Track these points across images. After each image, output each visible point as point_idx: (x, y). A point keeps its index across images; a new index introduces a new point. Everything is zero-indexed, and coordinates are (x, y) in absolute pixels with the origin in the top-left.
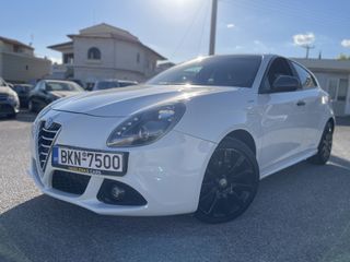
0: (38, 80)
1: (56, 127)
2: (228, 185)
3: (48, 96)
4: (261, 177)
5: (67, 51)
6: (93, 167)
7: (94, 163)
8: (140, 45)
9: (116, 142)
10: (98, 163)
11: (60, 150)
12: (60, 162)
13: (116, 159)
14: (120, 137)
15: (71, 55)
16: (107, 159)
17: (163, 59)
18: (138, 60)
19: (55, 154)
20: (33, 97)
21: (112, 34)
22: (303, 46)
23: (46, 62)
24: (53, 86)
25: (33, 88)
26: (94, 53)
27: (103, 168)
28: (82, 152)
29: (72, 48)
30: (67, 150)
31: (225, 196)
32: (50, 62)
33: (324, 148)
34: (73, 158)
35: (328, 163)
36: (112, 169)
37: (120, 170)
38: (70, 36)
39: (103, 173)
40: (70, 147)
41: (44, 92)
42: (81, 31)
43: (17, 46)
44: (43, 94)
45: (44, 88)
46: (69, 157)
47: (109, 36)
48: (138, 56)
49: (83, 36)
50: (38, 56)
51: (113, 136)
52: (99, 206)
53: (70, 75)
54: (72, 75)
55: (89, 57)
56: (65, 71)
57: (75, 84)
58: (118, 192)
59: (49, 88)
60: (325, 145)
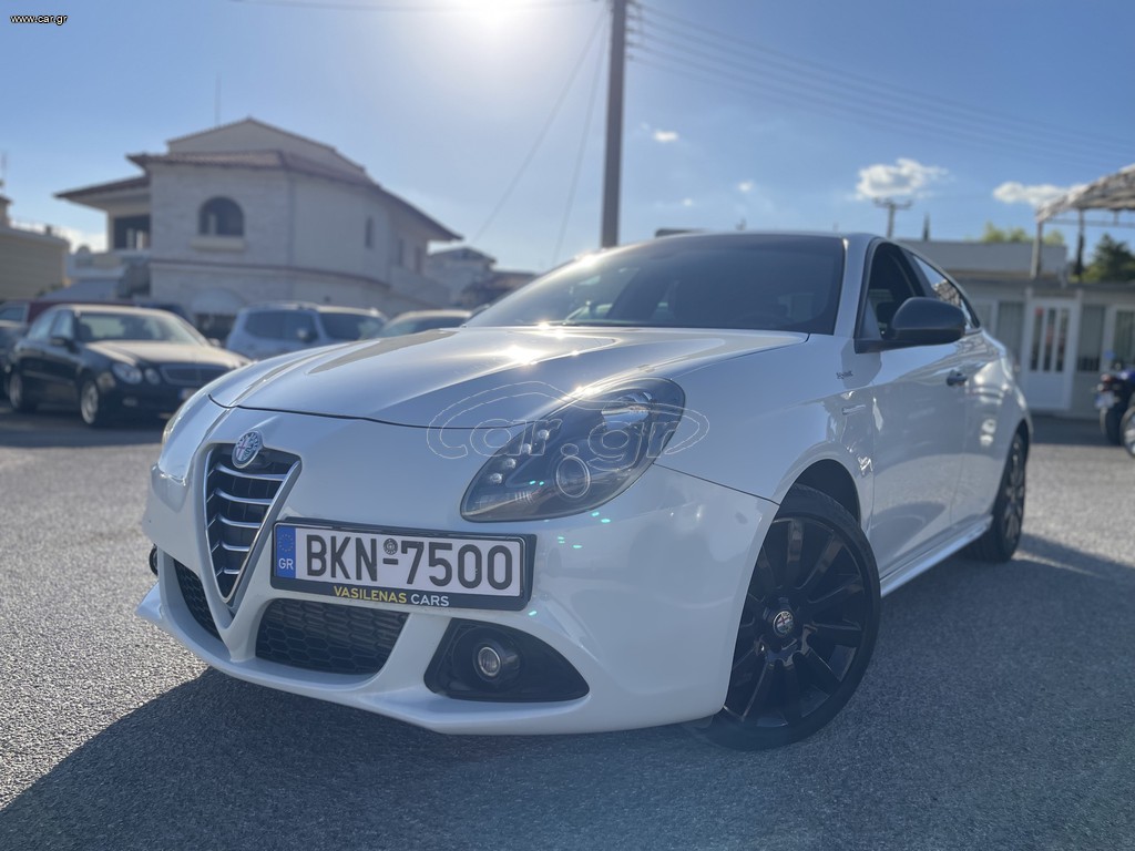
1: (278, 462)
2: (797, 629)
3: (82, 362)
4: (884, 591)
6: (422, 583)
7: (425, 569)
8: (375, 191)
9: (487, 505)
10: (440, 572)
11: (301, 535)
12: (301, 573)
13: (500, 559)
14: (500, 489)
15: (143, 223)
16: (470, 558)
17: (447, 235)
18: (369, 242)
19: (282, 547)
20: (27, 362)
21: (280, 154)
22: (877, 202)
23: (50, 245)
24: (98, 327)
25: (25, 333)
26: (222, 216)
27: (455, 587)
28: (381, 539)
29: (146, 198)
30: (326, 535)
31: (789, 662)
32: (65, 244)
33: (1008, 511)
34: (349, 557)
35: (1017, 556)
36: (484, 589)
37: (514, 590)
38: (140, 160)
39: (456, 601)
41: (69, 345)
42: (171, 143)
44: (62, 353)
45: (66, 330)
46: (337, 557)
47: (272, 160)
48: (369, 226)
49: (181, 160)
50: (25, 226)
51: (479, 488)
52: (432, 707)
53: (136, 288)
54: (145, 289)
55: (204, 229)
56: (119, 272)
57: (171, 320)
59: (83, 333)
60: (1008, 501)
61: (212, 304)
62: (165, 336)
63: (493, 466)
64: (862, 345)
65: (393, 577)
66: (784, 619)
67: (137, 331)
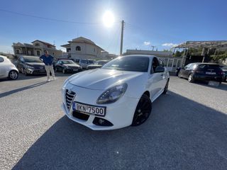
0: (59, 59)
1: (73, 93)
2: (141, 112)
4: (152, 102)
5: (68, 47)
7: (92, 111)
8: (95, 45)
10: (94, 111)
11: (76, 104)
12: (76, 109)
13: (101, 110)
15: (70, 49)
16: (97, 110)
17: (103, 50)
18: (94, 51)
19: (74, 105)
21: (85, 41)
23: (60, 51)
26: (78, 48)
27: (95, 113)
28: (86, 106)
29: (70, 46)
30: (79, 104)
32: (62, 51)
34: (82, 108)
35: (167, 93)
36: (99, 114)
37: (103, 114)
38: (69, 42)
39: (96, 115)
40: (81, 103)
42: (73, 40)
43: (49, 46)
44: (61, 65)
46: (80, 108)
47: (83, 42)
48: (94, 49)
50: (57, 49)
51: (99, 99)
55: (76, 50)
56: (67, 55)
58: (101, 121)
59: (63, 63)
60: (166, 87)
61: (77, 58)
62: (72, 63)
63: (101, 96)
64: (151, 73)
65: (88, 111)
66: (139, 111)
67: (69, 63)
